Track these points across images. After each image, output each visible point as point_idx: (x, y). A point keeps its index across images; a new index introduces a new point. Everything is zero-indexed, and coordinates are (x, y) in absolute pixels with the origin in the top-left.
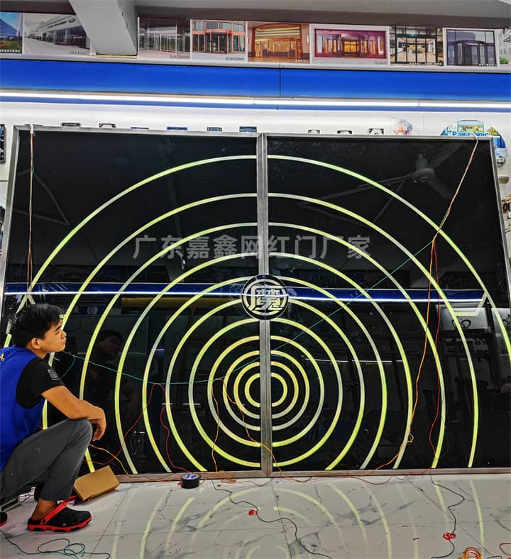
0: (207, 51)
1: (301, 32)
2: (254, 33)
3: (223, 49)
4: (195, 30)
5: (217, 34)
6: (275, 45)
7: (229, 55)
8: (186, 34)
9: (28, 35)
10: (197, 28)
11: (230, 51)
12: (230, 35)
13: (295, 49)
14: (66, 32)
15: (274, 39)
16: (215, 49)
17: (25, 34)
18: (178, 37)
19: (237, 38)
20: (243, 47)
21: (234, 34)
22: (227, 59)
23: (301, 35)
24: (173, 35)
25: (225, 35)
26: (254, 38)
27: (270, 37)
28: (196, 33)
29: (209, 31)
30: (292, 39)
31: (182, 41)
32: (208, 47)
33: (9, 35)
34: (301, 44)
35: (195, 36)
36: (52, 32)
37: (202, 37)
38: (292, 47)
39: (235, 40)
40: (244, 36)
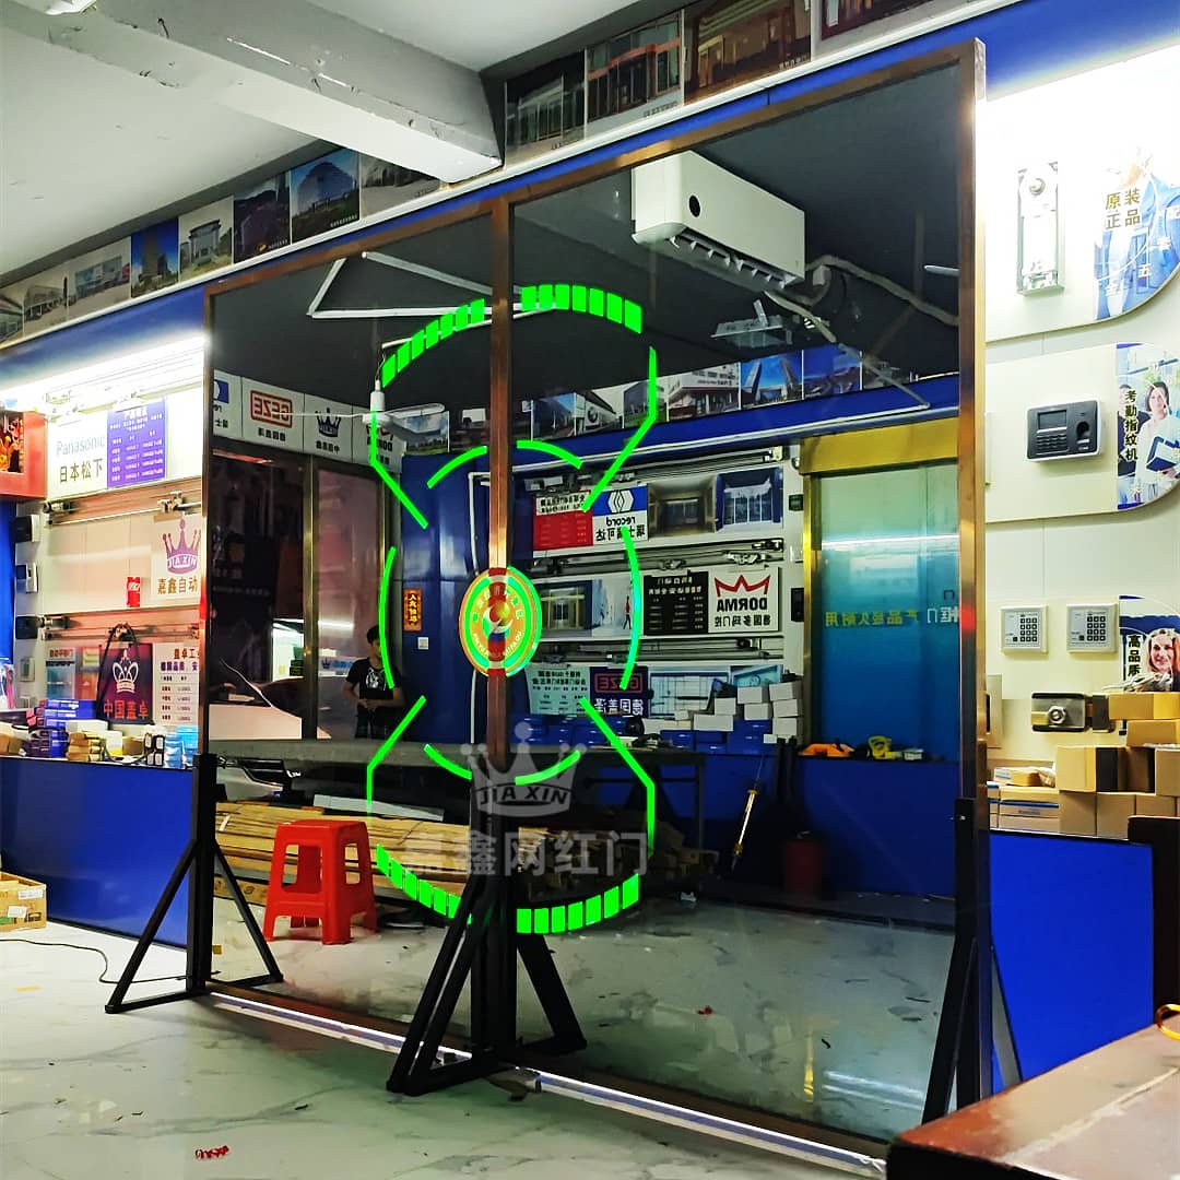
0: (613, 112)
2: (696, 32)
3: (640, 95)
4: (591, 71)
5: (629, 64)
6: (738, 45)
7: (649, 105)
8: (578, 86)
9: (365, 183)
10: (595, 65)
11: (653, 96)
12: (653, 54)
13: (780, 36)
15: (735, 29)
16: (625, 98)
17: (362, 181)
18: (564, 98)
19: (664, 57)
20: (674, 74)
21: (659, 50)
22: (647, 114)
24: (555, 98)
25: (642, 58)
26: (695, 42)
27: (726, 29)
28: (594, 76)
29: (617, 62)
30: (770, 15)
31: (570, 106)
32: (614, 99)
33: (344, 191)
34: (793, 20)
35: (592, 84)
37: (603, 79)
38: (772, 35)
39: (662, 63)
40: (678, 48)
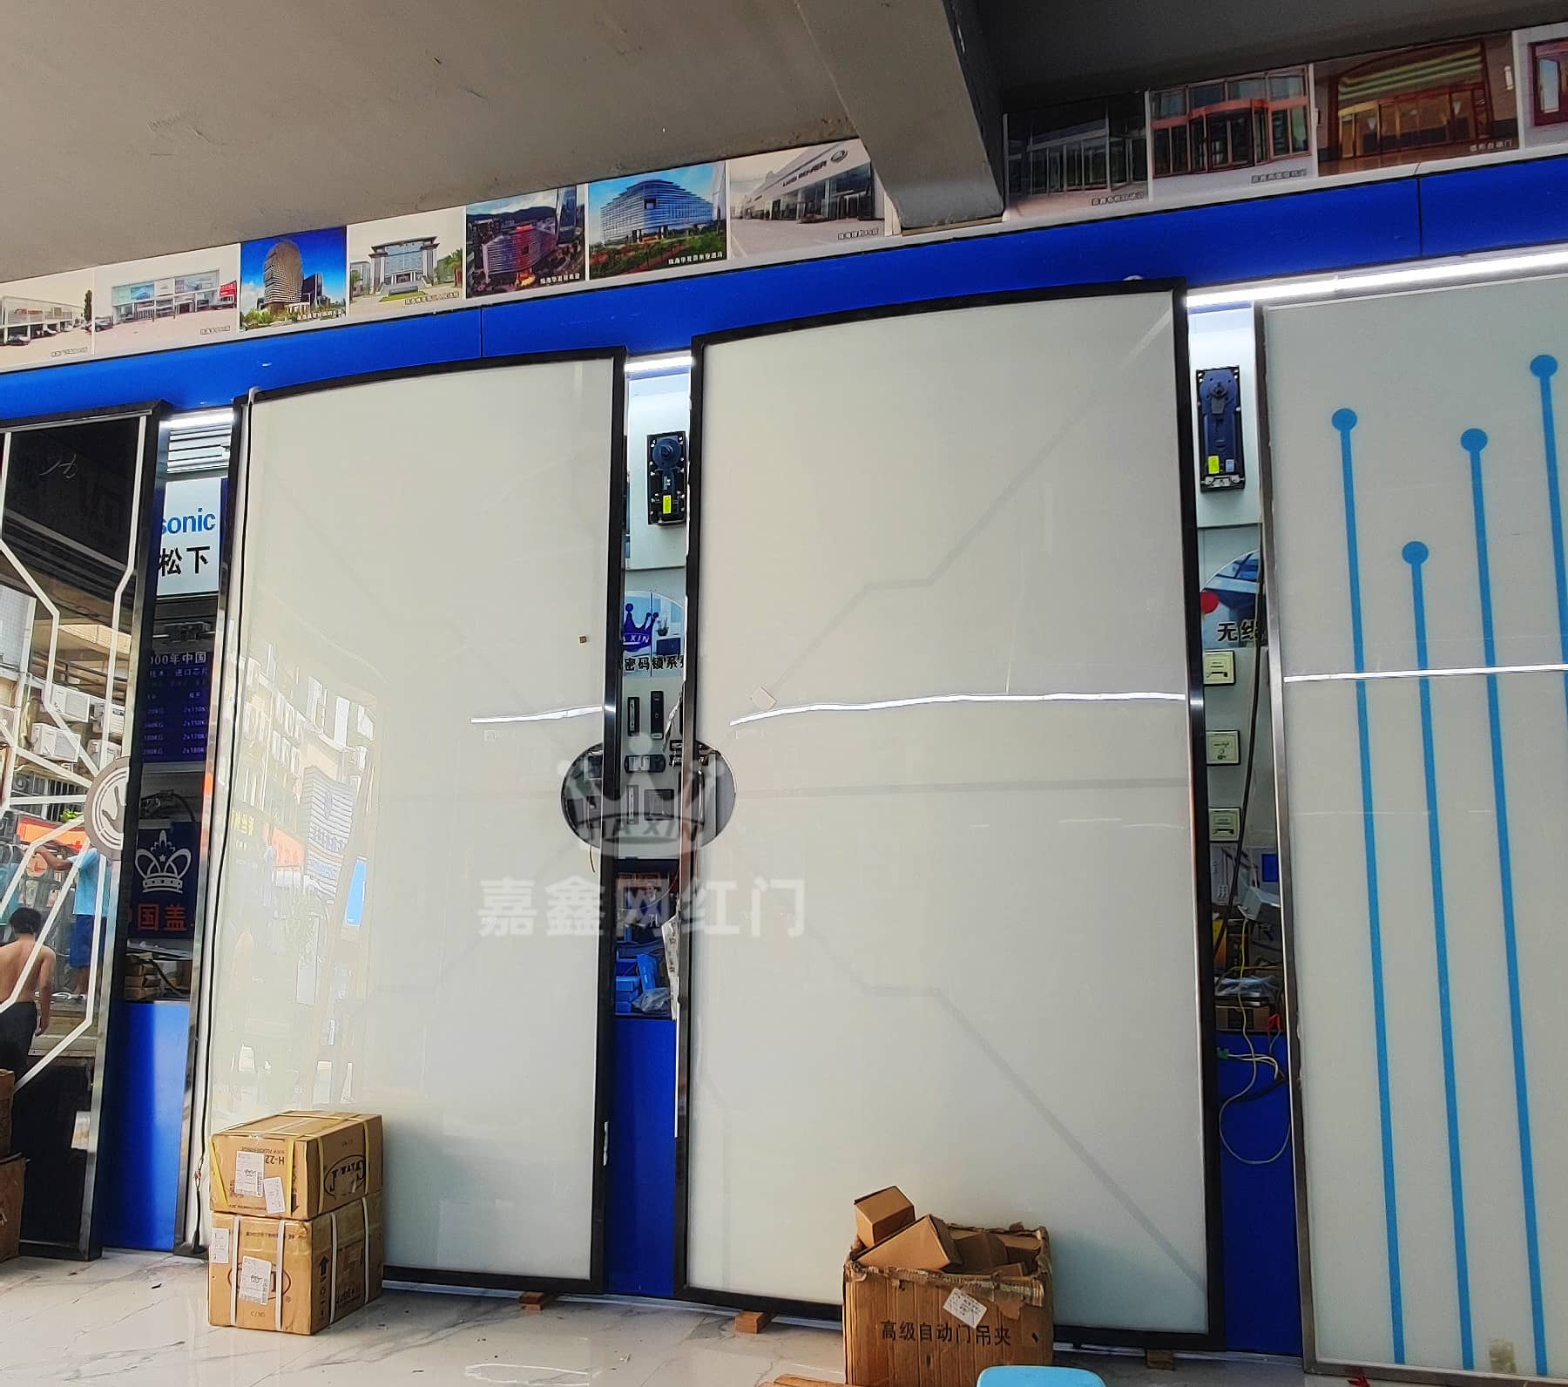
0: (1198, 170)
1: (1484, 61)
2: (1334, 93)
3: (1244, 156)
4: (1158, 116)
5: (1223, 117)
6: (1403, 115)
7: (1259, 170)
8: (1135, 133)
9: (738, 212)
10: (1163, 113)
11: (1265, 158)
12: (1262, 112)
13: (1468, 114)
14: (827, 188)
15: (1397, 97)
16: (1218, 158)
17: (733, 210)
18: (1111, 144)
19: (1281, 116)
20: (1301, 138)
21: (1273, 106)
22: (1256, 178)
23: (1485, 70)
24: (1098, 143)
25: (1246, 113)
26: (1334, 106)
27: (1383, 95)
28: (1163, 124)
29: (1201, 112)
30: (1455, 87)
31: (1122, 154)
32: (1199, 155)
33: (696, 219)
34: (1488, 97)
35: (1160, 136)
36: (795, 193)
37: (1179, 132)
38: (1457, 111)
39: (1278, 123)
40: (1305, 108)
